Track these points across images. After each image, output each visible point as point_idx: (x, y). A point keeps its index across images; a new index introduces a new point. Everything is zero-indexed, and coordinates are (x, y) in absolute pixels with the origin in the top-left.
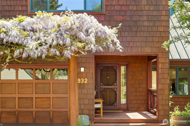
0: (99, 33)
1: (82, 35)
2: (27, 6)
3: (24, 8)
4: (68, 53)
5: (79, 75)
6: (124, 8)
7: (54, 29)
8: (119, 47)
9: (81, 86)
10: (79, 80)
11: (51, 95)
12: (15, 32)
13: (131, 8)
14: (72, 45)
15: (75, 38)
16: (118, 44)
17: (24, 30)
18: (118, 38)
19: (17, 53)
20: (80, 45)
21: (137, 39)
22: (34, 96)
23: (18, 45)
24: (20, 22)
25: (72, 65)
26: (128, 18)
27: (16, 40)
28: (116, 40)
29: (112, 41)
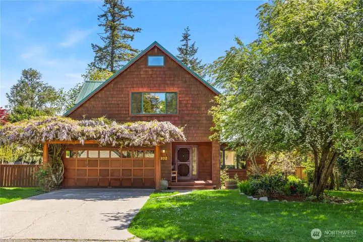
0: (173, 132)
1: (163, 133)
2: (129, 111)
3: (127, 112)
4: (155, 143)
5: (161, 155)
6: (190, 112)
7: (147, 131)
8: (185, 139)
9: (163, 162)
10: (162, 158)
11: (143, 168)
12: (126, 132)
13: (195, 112)
14: (157, 139)
15: (158, 134)
16: (184, 137)
17: (131, 131)
18: (184, 133)
19: (126, 143)
20: (162, 139)
21: (199, 132)
22: (132, 168)
23: (127, 139)
24: (129, 126)
25: (157, 149)
26: (193, 119)
27: (127, 136)
28: (182, 135)
29: (181, 135)
